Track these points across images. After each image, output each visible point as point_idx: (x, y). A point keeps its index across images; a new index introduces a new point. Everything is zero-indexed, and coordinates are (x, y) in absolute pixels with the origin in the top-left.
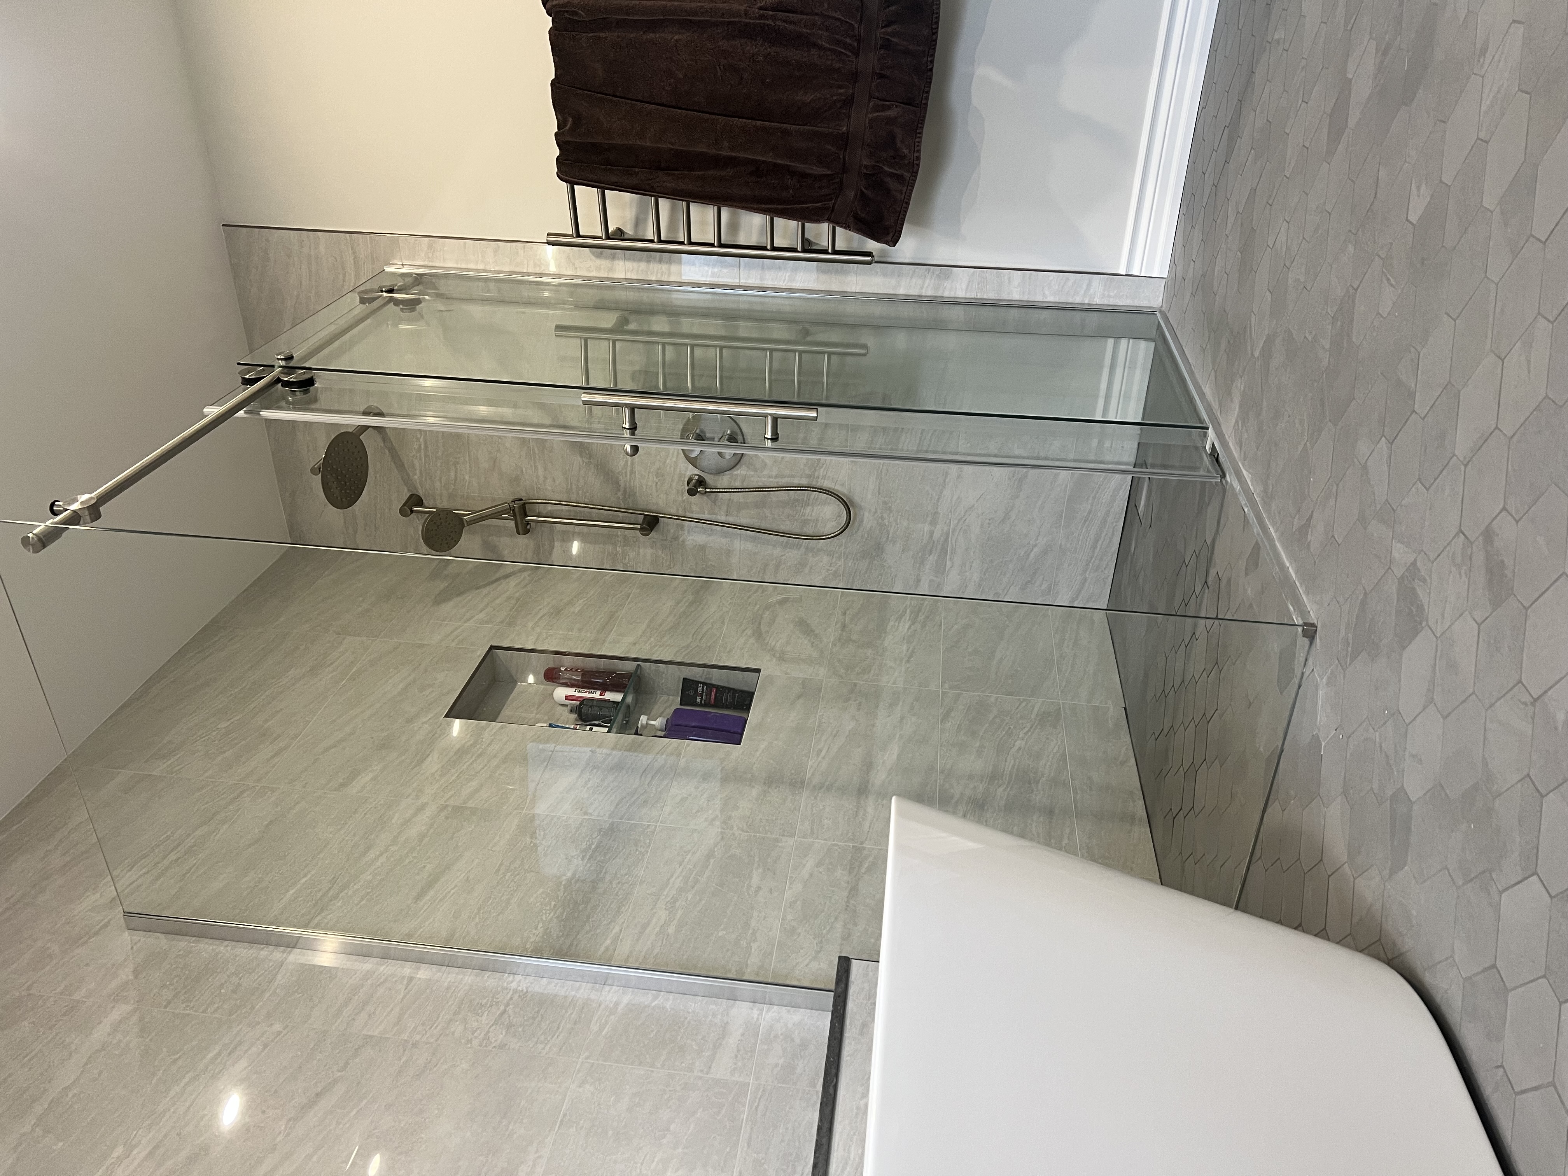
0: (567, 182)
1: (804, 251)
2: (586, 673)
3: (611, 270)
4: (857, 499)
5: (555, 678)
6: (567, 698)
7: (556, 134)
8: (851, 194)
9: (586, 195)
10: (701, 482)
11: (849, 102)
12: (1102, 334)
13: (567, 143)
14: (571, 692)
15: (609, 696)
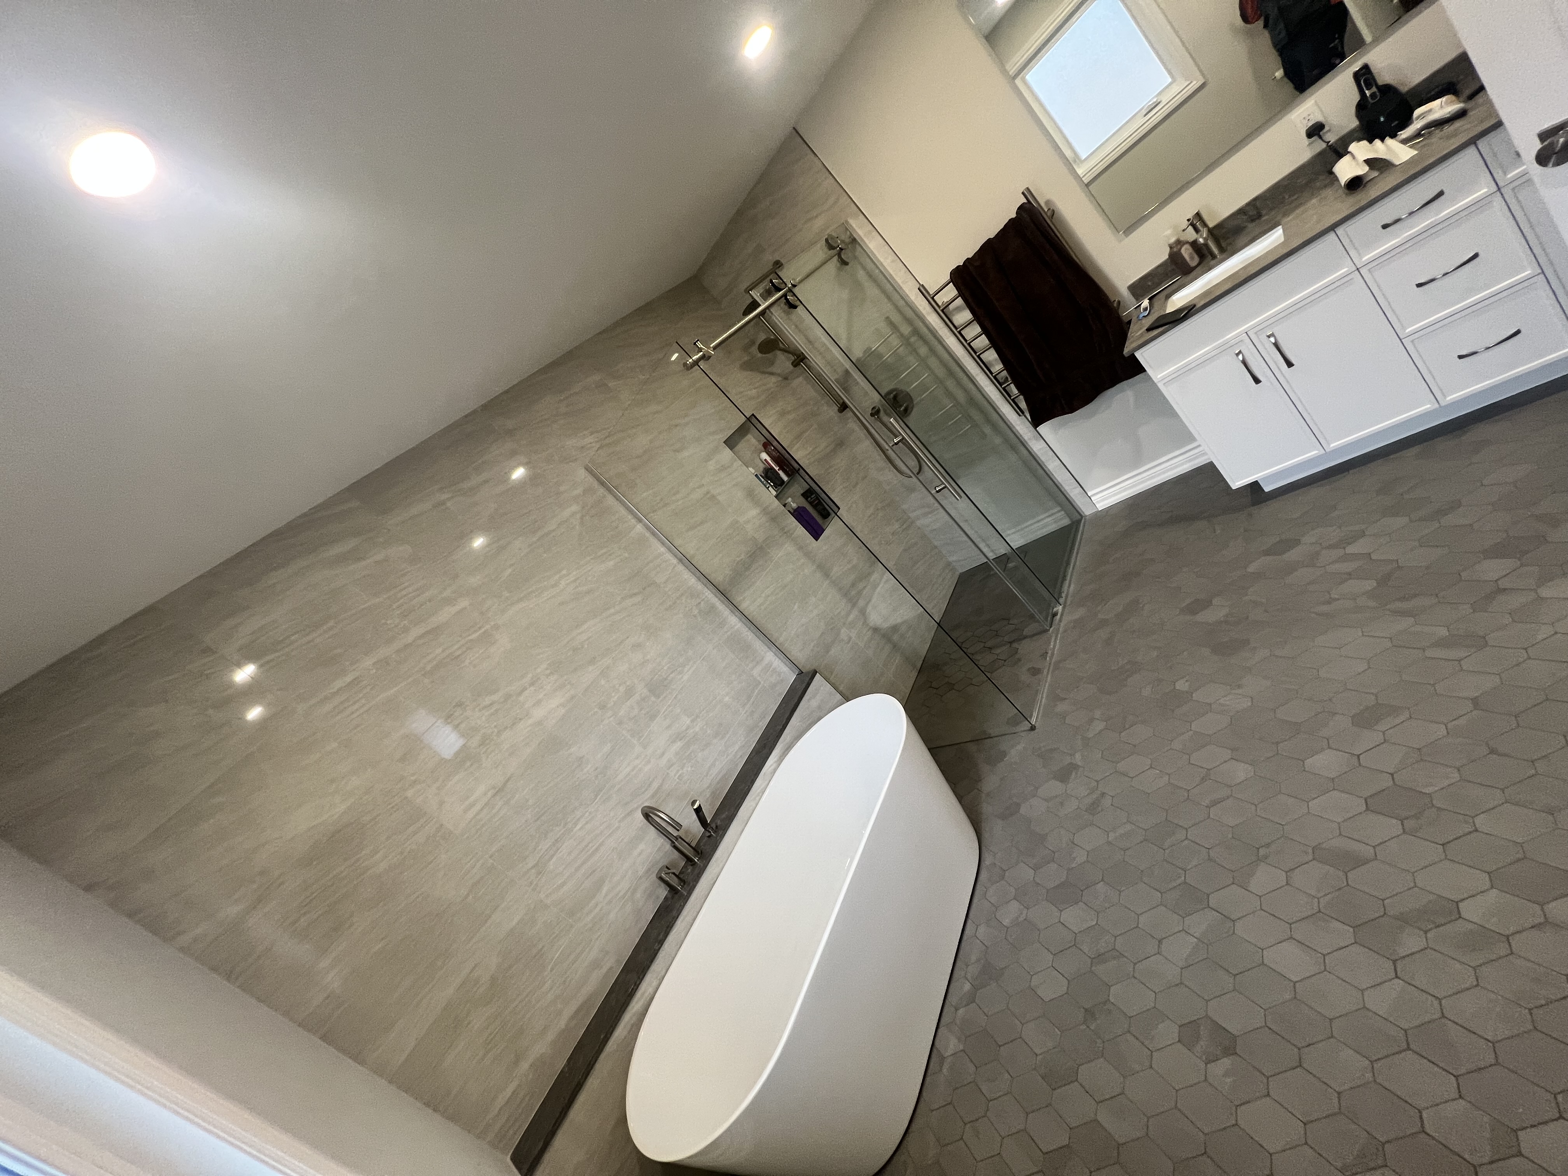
0: (951, 277)
1: (1004, 389)
2: (779, 455)
3: (928, 314)
5: (766, 448)
6: (765, 460)
7: (968, 258)
9: (952, 290)
10: (878, 412)
14: (769, 459)
15: (781, 473)
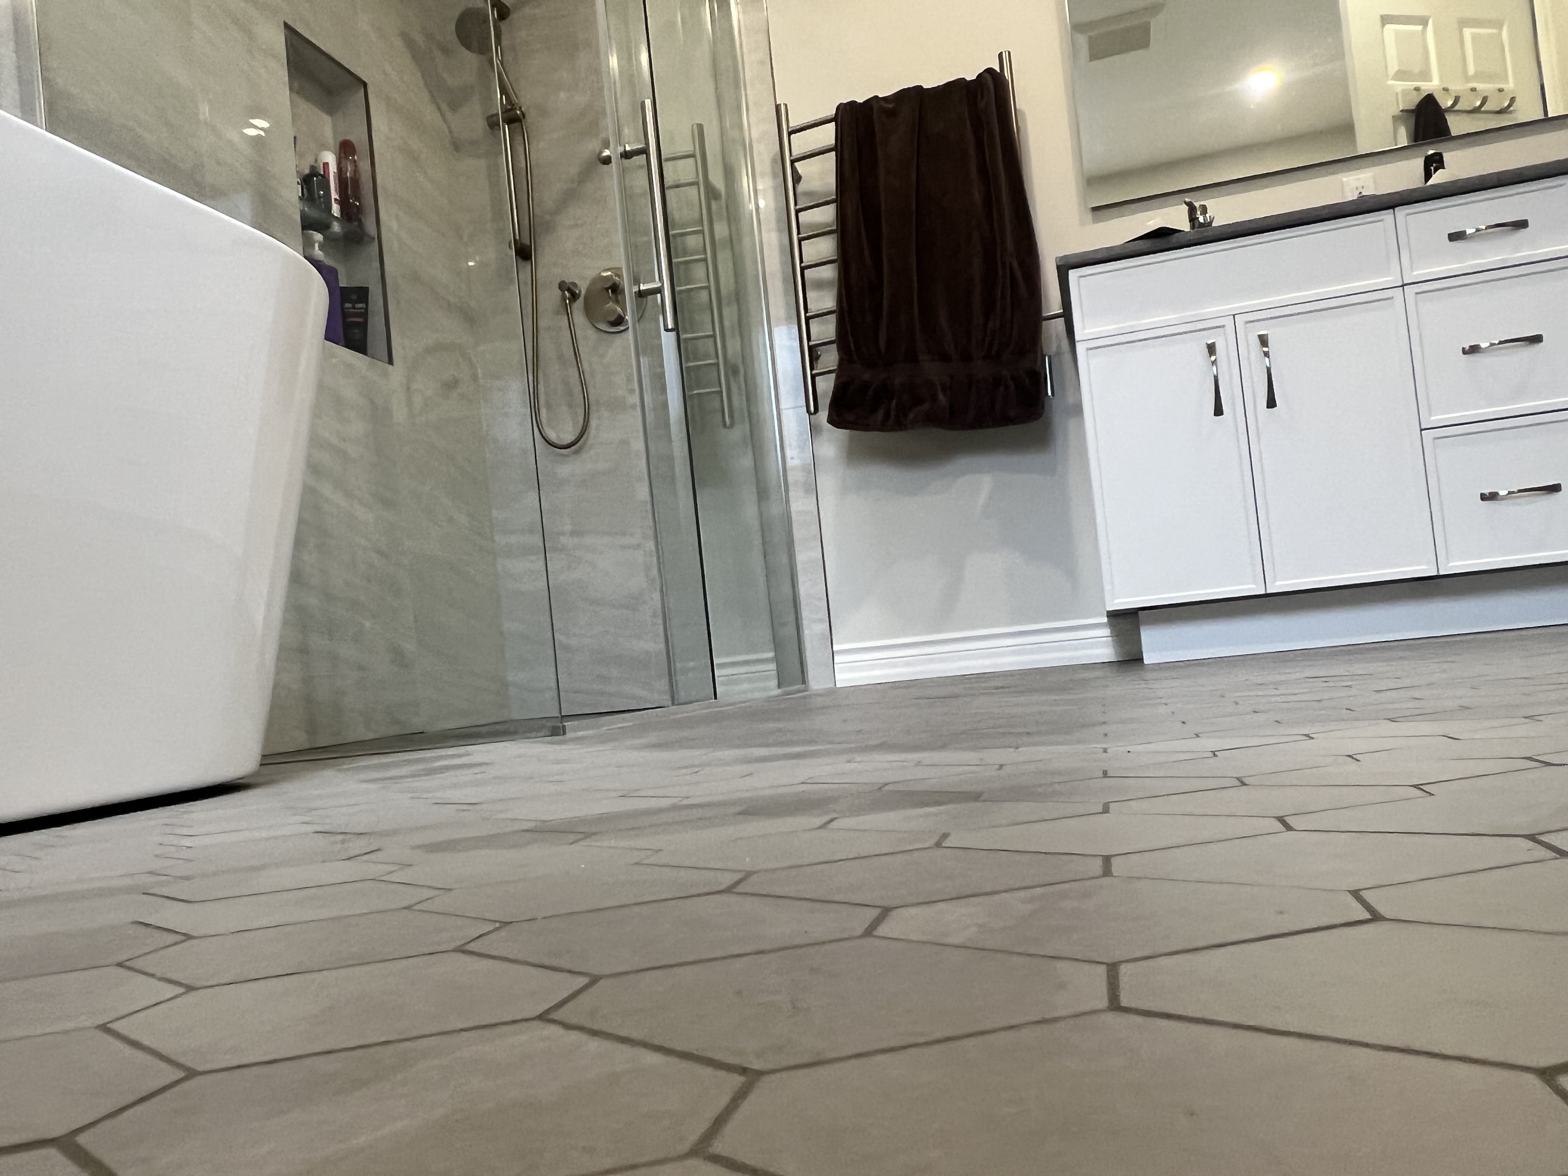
0: (835, 114)
1: (810, 348)
2: (356, 181)
3: (763, 174)
4: (585, 455)
5: (345, 153)
6: (326, 165)
7: (876, 97)
8: (866, 376)
9: (827, 135)
10: (574, 296)
11: (945, 358)
12: (777, 645)
13: (871, 108)
14: (333, 169)
15: (336, 205)
